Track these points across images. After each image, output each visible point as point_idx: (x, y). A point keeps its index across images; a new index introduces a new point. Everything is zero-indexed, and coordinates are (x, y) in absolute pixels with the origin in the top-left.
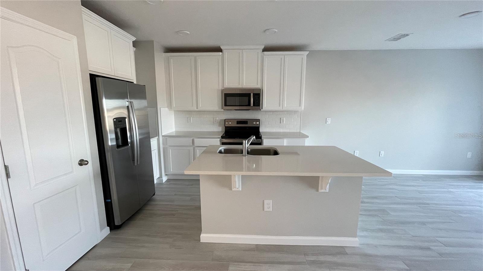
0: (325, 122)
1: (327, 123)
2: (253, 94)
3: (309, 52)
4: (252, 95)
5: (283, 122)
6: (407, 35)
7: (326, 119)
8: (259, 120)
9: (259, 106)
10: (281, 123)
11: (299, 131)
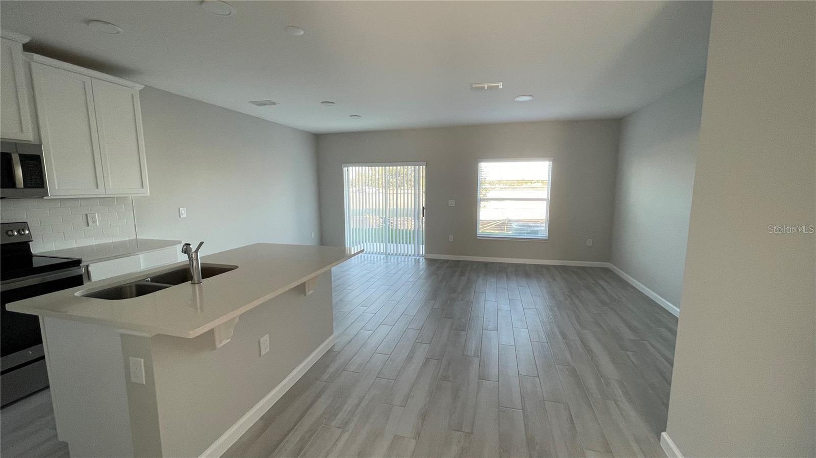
0: (179, 217)
1: (182, 216)
2: (20, 155)
3: (144, 86)
4: (16, 159)
5: (95, 222)
6: (275, 104)
7: (179, 209)
8: (23, 226)
9: (43, 187)
10: (88, 226)
11: (135, 238)
